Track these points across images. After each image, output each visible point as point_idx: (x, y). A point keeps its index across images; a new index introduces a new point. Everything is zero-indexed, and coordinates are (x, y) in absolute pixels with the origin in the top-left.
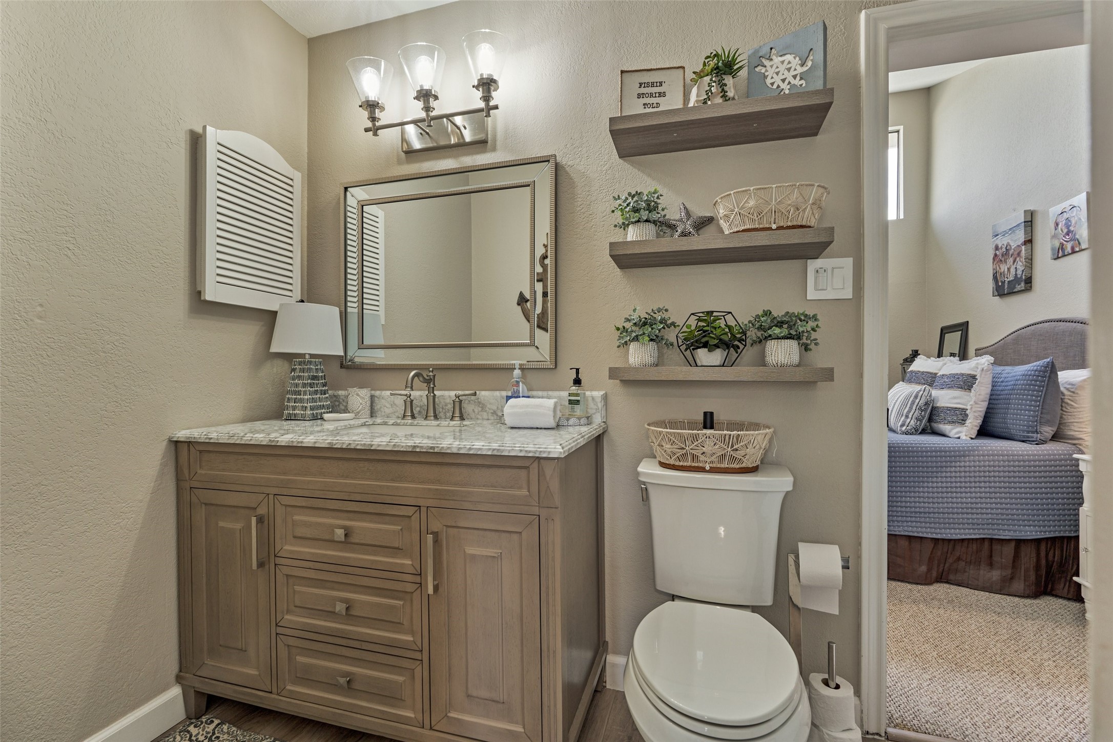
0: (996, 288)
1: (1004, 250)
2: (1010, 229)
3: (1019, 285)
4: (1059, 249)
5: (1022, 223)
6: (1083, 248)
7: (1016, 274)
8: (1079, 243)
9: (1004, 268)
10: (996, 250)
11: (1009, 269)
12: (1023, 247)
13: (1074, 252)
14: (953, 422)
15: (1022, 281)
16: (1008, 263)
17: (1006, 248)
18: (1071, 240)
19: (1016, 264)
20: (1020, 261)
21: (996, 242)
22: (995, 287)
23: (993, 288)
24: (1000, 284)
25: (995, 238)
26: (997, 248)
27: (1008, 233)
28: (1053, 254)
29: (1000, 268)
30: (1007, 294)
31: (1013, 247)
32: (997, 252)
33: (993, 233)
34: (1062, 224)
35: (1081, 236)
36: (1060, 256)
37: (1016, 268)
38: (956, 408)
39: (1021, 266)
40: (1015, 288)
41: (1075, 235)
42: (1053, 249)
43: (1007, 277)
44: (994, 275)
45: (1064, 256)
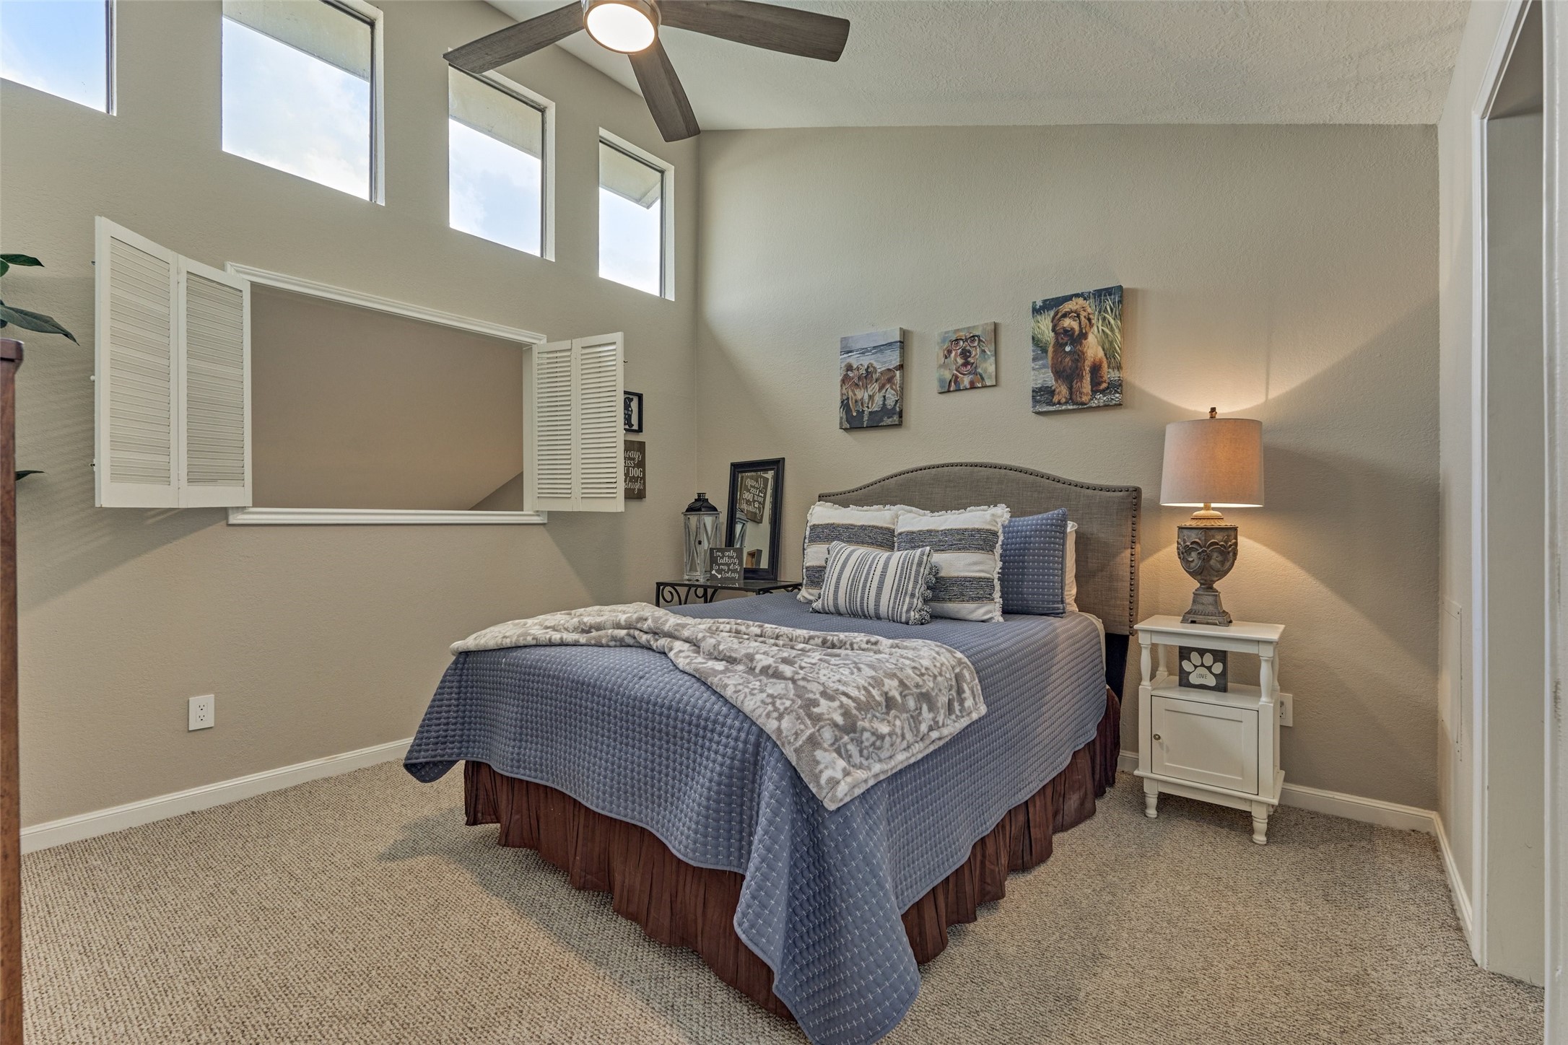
0: (847, 418)
1: (863, 371)
2: (874, 348)
3: (889, 418)
4: (950, 381)
5: (896, 342)
6: (988, 384)
7: (884, 404)
8: (983, 379)
9: (861, 394)
10: (848, 370)
11: (871, 397)
12: (898, 373)
13: (973, 387)
14: (979, 598)
15: (895, 414)
16: (869, 390)
17: (867, 370)
18: (970, 373)
19: (884, 391)
20: (892, 388)
21: (849, 360)
22: (845, 417)
23: (841, 418)
24: (855, 414)
25: (845, 355)
26: (849, 368)
27: (869, 351)
28: (942, 387)
29: (855, 395)
30: (867, 427)
31: (879, 370)
32: (849, 373)
33: (842, 348)
34: (956, 353)
35: (985, 371)
36: (952, 389)
37: (884, 397)
38: (980, 578)
39: (894, 395)
40: (882, 420)
41: (976, 367)
42: (941, 381)
43: (868, 407)
44: (842, 402)
45: (958, 390)
